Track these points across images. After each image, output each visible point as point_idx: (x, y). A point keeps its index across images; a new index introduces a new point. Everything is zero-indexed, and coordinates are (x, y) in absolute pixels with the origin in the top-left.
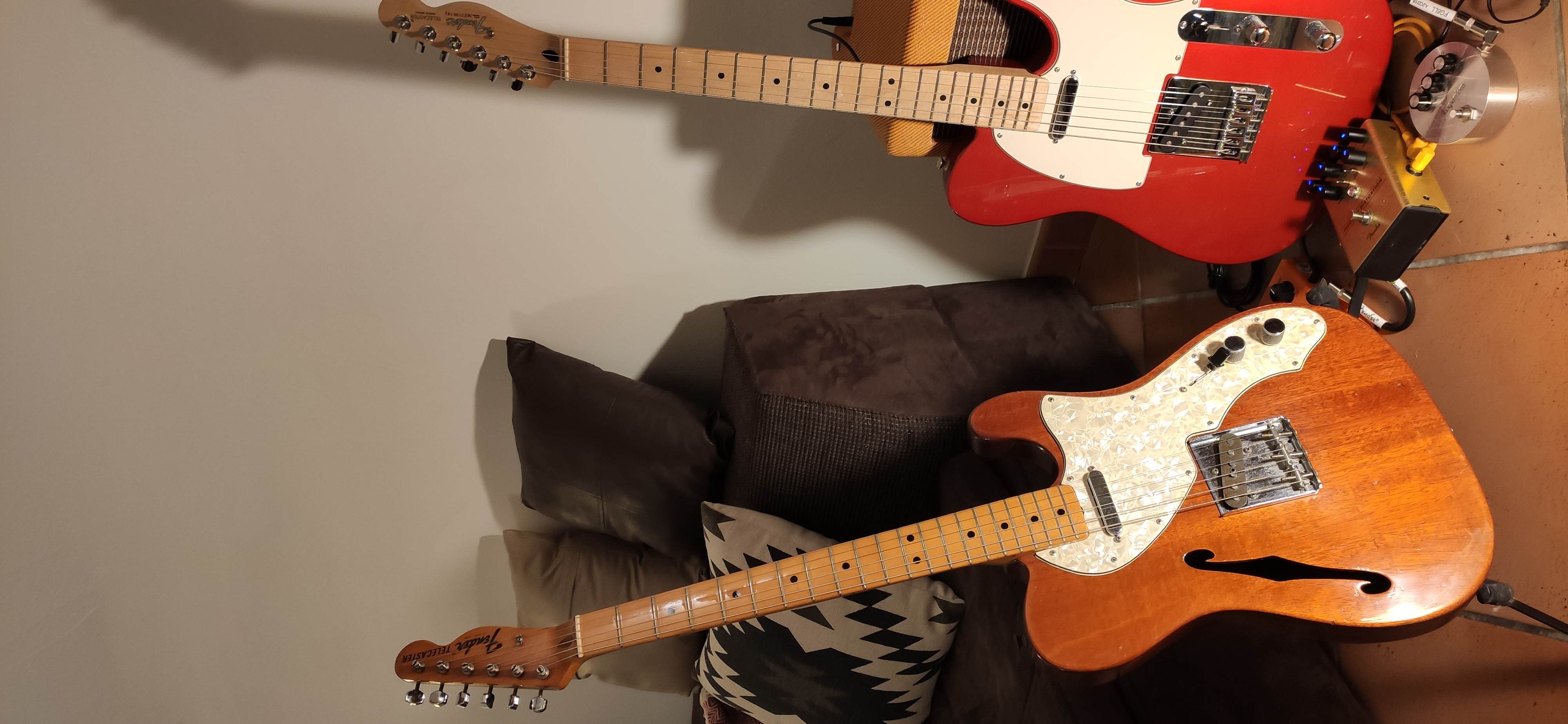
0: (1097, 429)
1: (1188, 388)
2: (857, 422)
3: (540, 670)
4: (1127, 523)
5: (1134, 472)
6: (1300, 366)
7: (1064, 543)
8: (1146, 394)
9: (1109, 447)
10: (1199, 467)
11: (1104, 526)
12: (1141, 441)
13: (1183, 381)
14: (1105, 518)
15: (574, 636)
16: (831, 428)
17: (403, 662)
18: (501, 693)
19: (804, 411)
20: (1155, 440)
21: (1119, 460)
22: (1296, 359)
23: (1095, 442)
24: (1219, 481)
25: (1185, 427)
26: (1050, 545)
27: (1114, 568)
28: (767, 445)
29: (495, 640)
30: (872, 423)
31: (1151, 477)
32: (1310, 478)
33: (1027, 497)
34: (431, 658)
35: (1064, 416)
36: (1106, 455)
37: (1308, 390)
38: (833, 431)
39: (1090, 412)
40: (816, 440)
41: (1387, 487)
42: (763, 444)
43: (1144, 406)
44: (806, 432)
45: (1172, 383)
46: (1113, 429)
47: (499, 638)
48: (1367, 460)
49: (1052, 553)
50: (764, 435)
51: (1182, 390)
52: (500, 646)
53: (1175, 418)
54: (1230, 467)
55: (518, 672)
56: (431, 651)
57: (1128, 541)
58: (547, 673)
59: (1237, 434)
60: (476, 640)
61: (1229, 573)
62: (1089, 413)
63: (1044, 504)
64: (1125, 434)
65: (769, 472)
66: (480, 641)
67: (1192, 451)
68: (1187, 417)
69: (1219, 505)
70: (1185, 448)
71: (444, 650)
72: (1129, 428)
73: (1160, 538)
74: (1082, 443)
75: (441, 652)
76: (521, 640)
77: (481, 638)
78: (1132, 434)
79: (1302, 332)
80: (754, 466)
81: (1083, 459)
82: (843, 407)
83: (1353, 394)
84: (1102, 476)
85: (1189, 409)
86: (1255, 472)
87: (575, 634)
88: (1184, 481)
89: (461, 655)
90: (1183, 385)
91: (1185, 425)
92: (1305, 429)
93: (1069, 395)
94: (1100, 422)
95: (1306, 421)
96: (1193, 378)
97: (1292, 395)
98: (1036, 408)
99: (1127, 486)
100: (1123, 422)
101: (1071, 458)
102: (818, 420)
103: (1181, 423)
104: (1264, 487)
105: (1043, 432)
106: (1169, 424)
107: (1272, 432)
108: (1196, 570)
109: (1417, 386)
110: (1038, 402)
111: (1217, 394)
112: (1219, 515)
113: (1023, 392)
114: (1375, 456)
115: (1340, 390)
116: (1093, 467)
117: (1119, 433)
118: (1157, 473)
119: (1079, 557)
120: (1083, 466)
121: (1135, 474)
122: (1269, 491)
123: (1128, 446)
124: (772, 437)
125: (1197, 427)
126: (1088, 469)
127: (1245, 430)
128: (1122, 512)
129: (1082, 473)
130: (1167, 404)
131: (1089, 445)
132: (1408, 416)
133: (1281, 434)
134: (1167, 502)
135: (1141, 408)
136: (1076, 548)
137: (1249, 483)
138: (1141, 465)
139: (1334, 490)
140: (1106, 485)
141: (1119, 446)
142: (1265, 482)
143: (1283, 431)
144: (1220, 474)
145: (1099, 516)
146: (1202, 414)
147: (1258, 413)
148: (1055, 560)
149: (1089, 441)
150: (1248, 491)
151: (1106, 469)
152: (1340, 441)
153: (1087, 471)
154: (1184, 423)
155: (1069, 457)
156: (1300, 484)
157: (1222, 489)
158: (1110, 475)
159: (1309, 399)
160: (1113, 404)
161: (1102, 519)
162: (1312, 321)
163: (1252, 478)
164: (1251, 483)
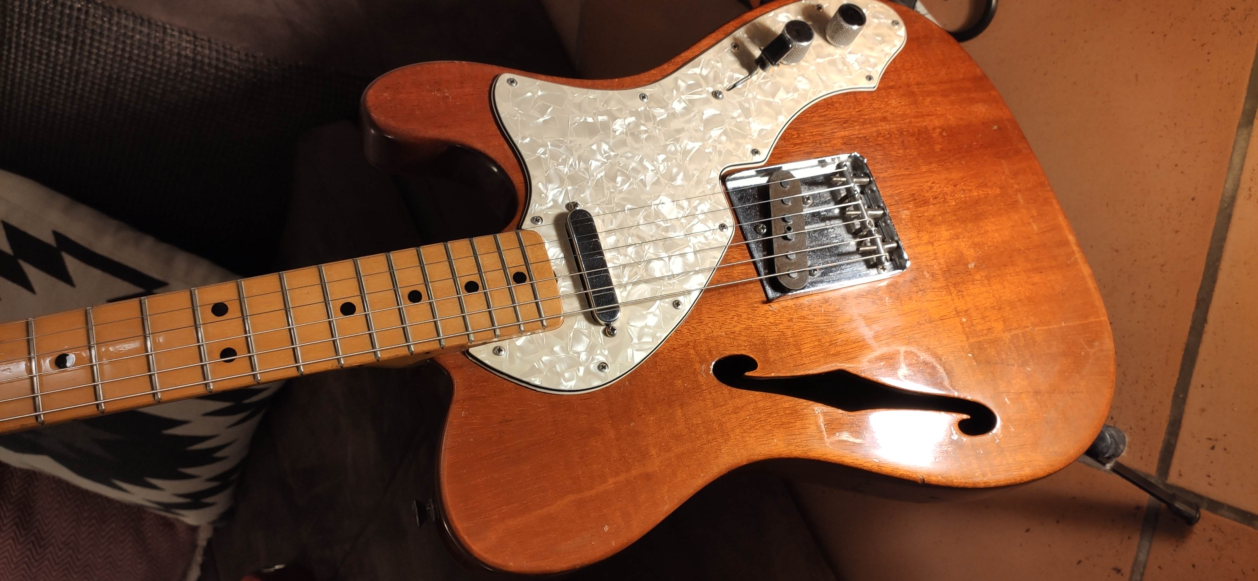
0: (585, 141)
1: (725, 93)
4: (625, 304)
5: (640, 218)
6: (873, 85)
7: (521, 333)
8: (664, 93)
9: (603, 174)
10: (738, 220)
11: (590, 307)
12: (654, 168)
13: (717, 81)
14: (594, 293)
20: (675, 170)
21: (617, 198)
22: (871, 72)
23: (581, 163)
24: (768, 247)
25: (720, 153)
26: (496, 336)
27: (602, 380)
30: (194, 53)
31: (667, 229)
32: (891, 251)
33: (459, 247)
35: (533, 112)
36: (599, 185)
37: (885, 119)
39: (574, 110)
40: (96, 67)
41: (985, 273)
43: (660, 113)
45: (702, 82)
46: (611, 144)
48: (960, 230)
49: (498, 351)
51: (716, 94)
53: (707, 137)
54: (785, 224)
57: (628, 335)
59: (796, 174)
61: (777, 396)
62: (573, 113)
63: (489, 261)
64: (630, 155)
67: (728, 194)
68: (724, 138)
69: (765, 282)
70: (719, 187)
72: (636, 146)
73: (677, 331)
74: (560, 160)
78: (640, 156)
79: (878, 35)
81: (560, 189)
83: (941, 134)
84: (592, 220)
85: (727, 127)
86: (816, 235)
88: (716, 240)
90: (719, 87)
91: (719, 150)
92: (883, 175)
93: (541, 80)
94: (592, 130)
95: (882, 165)
96: (731, 78)
97: (864, 123)
98: (487, 93)
99: (630, 241)
100: (626, 134)
101: (540, 185)
102: (101, 34)
103: (715, 148)
104: (828, 259)
105: (496, 135)
106: (697, 145)
107: (842, 174)
108: (729, 388)
109: (1016, 132)
110: (490, 82)
111: (766, 109)
112: (765, 299)
113: (464, 62)
114: (970, 225)
115: (925, 124)
116: (576, 205)
117: (620, 151)
118: (676, 223)
119: (545, 358)
120: (560, 200)
121: (642, 222)
122: (835, 266)
123: (633, 175)
124: (17, 48)
125: (736, 156)
126: (568, 206)
127: (804, 168)
128: (621, 286)
129: (557, 211)
130: (692, 114)
131: (571, 165)
132: (1007, 172)
133: (855, 180)
134: (690, 272)
135: (656, 115)
136: (540, 342)
137: (809, 252)
138: (653, 208)
139: (922, 271)
140: (596, 236)
141: (619, 173)
142: (829, 251)
143: (855, 176)
144: (769, 233)
145: (582, 289)
146: (744, 137)
147: (820, 144)
148: (501, 363)
149: (571, 160)
150: (809, 263)
151: (597, 210)
152: (925, 198)
153: (565, 210)
154: (719, 146)
155: (537, 184)
156: (879, 259)
157: (773, 258)
158: (603, 221)
159: (886, 133)
160: (613, 103)
161: (587, 294)
162: (890, 22)
163: (814, 243)
164: (812, 251)
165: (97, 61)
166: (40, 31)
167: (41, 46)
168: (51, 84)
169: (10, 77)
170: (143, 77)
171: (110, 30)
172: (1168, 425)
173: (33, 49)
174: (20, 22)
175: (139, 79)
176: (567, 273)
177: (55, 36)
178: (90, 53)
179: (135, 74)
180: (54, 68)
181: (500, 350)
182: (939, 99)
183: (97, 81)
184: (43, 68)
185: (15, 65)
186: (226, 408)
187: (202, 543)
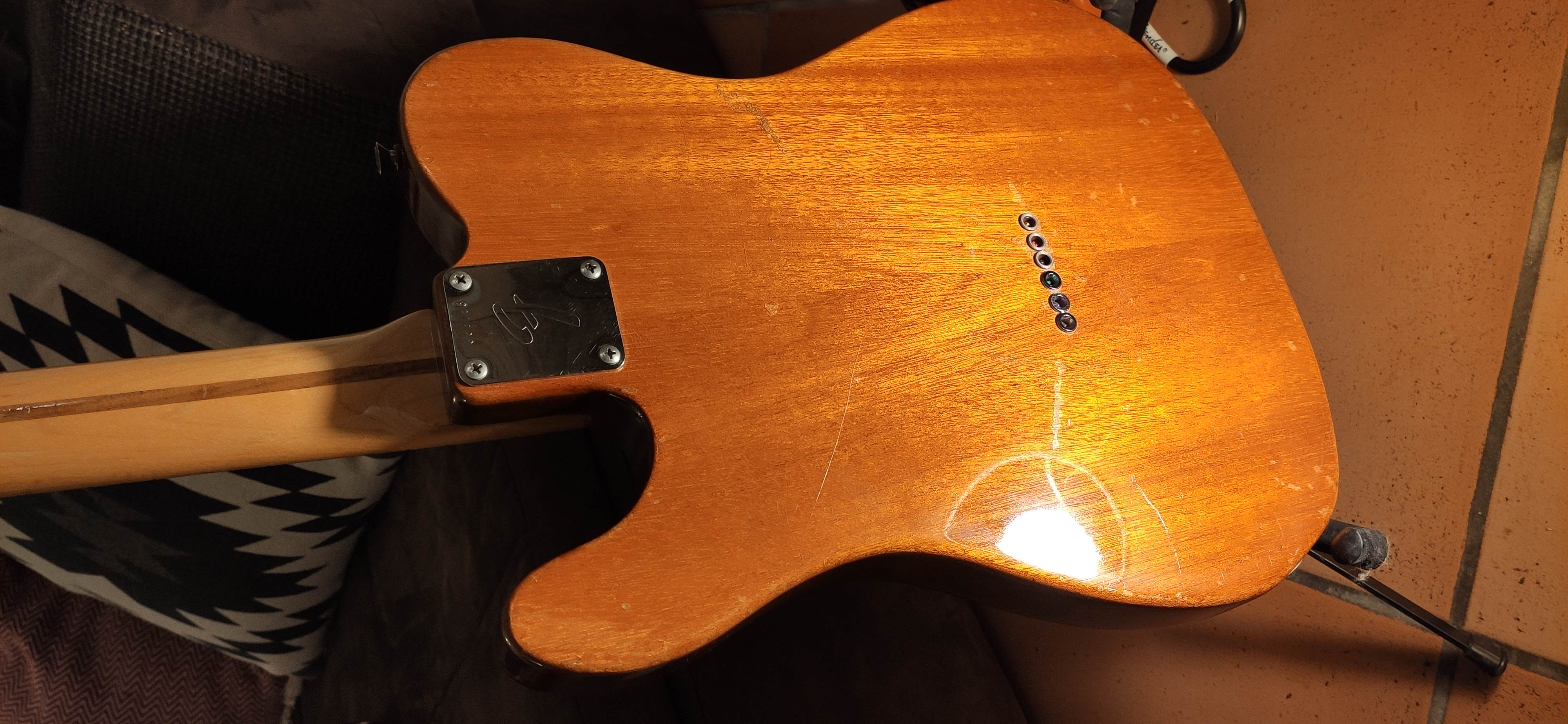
2: (258, 84)
16: (207, 86)
19: (153, 43)
38: (210, 92)
44: (155, 86)
165: (177, 100)
166: (113, 62)
167: (115, 80)
168: (126, 127)
170: (228, 119)
171: (191, 62)
172: (1464, 552)
173: (105, 85)
174: (92, 52)
175: (224, 121)
177: (130, 69)
178: (169, 89)
179: (219, 115)
180: (129, 108)
183: (177, 124)
184: (116, 107)
185: (86, 103)
186: (311, 522)
187: (290, 703)
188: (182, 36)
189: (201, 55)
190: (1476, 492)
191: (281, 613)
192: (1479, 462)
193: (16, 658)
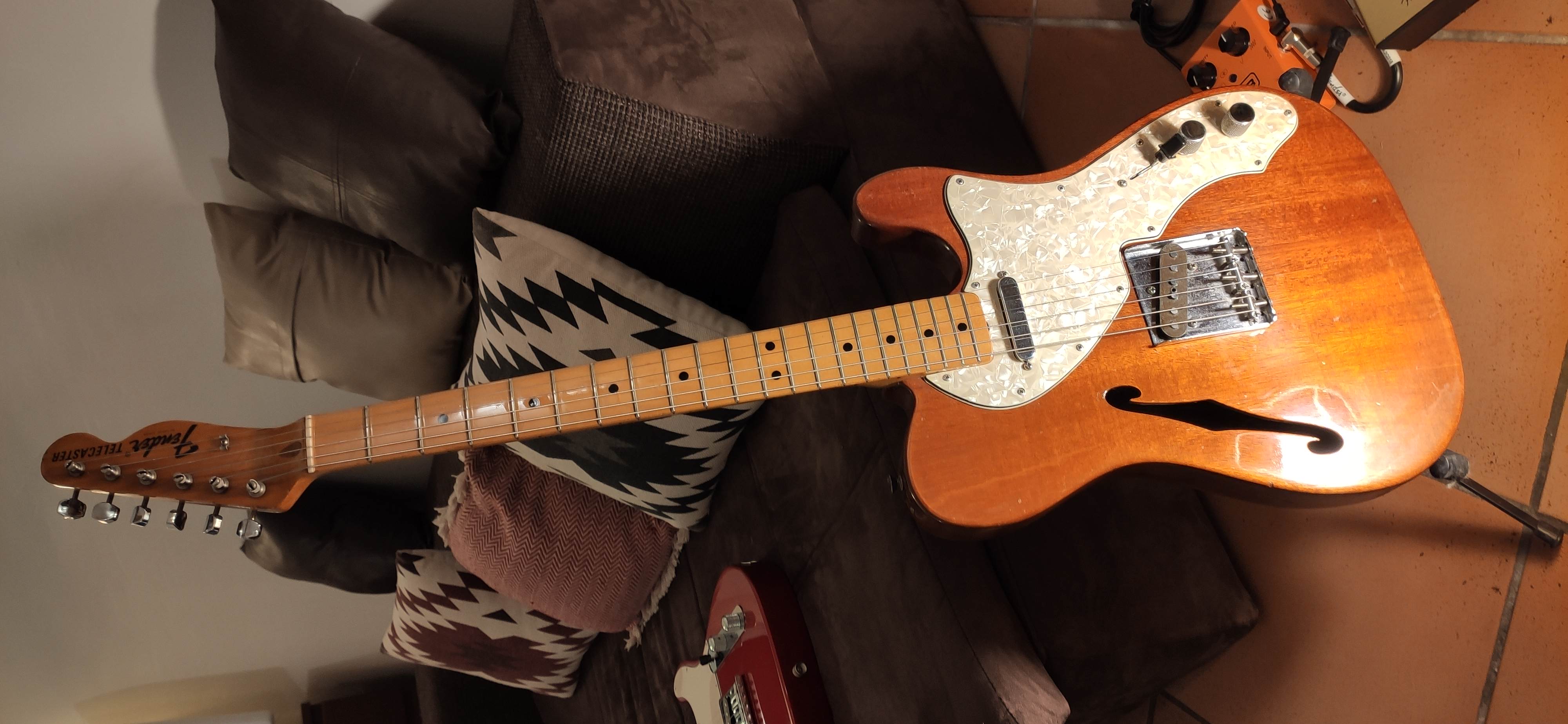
0: (1013, 225)
1: (1129, 182)
2: (685, 133)
3: (251, 486)
4: (1040, 347)
5: (1054, 282)
6: (1263, 167)
7: (962, 366)
8: (1078, 184)
9: (1026, 249)
10: (1133, 284)
11: (1013, 348)
12: (1066, 244)
13: (1123, 172)
14: (1016, 338)
15: (302, 445)
16: (652, 137)
17: (53, 461)
18: (197, 512)
19: (618, 111)
20: (1083, 245)
21: (1037, 267)
22: (1261, 157)
23: (1010, 241)
24: (1156, 304)
25: (1121, 230)
26: (945, 368)
27: (1019, 401)
28: (565, 147)
29: (188, 440)
30: (704, 137)
31: (1074, 291)
32: (1262, 308)
33: (920, 305)
34: (95, 459)
35: (975, 204)
36: (1023, 258)
37: (1270, 197)
38: (654, 141)
39: (1006, 201)
40: (630, 150)
41: (1348, 325)
42: (559, 144)
43: (1074, 200)
44: (618, 138)
45: (1110, 174)
46: (1033, 226)
47: (193, 439)
48: (1329, 290)
49: (946, 378)
50: (562, 133)
51: (1121, 183)
52: (195, 448)
53: (1111, 218)
54: (1170, 286)
55: (219, 486)
56: (94, 449)
57: (1040, 369)
58: (263, 490)
59: (1185, 246)
60: (160, 438)
61: (1157, 417)
62: (1005, 203)
63: (941, 315)
64: (1048, 234)
65: (564, 180)
66: (166, 440)
67: (1126, 263)
68: (1125, 218)
69: (1151, 331)
70: (1119, 258)
71: (113, 450)
72: (1053, 227)
73: (1080, 368)
74: (994, 240)
75: (109, 450)
76: (226, 442)
77: (168, 436)
78: (1056, 235)
79: (1269, 125)
80: (545, 169)
81: (994, 262)
82: (669, 111)
83: (1321, 208)
84: (1016, 285)
85: (1128, 209)
86: (1199, 295)
87: (304, 441)
88: (1114, 299)
89: (137, 457)
90: (1124, 177)
91: (1121, 229)
92: (1261, 245)
93: (982, 178)
94: (1019, 216)
95: (1263, 236)
96: (1135, 169)
97: (1250, 201)
98: (942, 190)
99: (1045, 300)
100: (1046, 218)
101: (979, 259)
102: (636, 125)
103: (1117, 226)
104: (1207, 314)
105: (947, 222)
106: (1102, 225)
107: (1223, 246)
108: (1118, 409)
109: (1395, 204)
110: (944, 183)
111: (1163, 193)
112: (1151, 344)
113: (925, 168)
114: (1339, 286)
115: (1307, 200)
116: (1005, 273)
117: (1040, 232)
118: (1082, 286)
119: (979, 384)
120: (993, 270)
121: (1055, 285)
122: (1213, 319)
123: (1050, 249)
124: (573, 137)
125: (1135, 232)
126: (999, 274)
127: (1191, 241)
128: (1036, 333)
129: (990, 278)
130: (1101, 200)
131: (1003, 243)
132: (1381, 239)
133: (1234, 250)
134: (1091, 323)
135: (1071, 202)
136: (976, 372)
137: (1191, 308)
138: (1064, 275)
139: (1290, 324)
140: (1019, 297)
141: (1039, 249)
142: (1209, 308)
143: (1237, 246)
144: (1157, 294)
145: (1008, 335)
146: (1143, 217)
147: (1209, 220)
148: (949, 386)
149: (1003, 239)
150: (1189, 317)
151: (1021, 277)
152: (1300, 263)
153: (997, 277)
154: (1121, 225)
155: (976, 258)
156: (1249, 314)
157: (1159, 313)
158: (1025, 285)
159: (1270, 209)
160: (1036, 194)
161: (1011, 339)
162: (1283, 111)
163: (1195, 301)
164: (1193, 308)
165: (631, 146)
166: (591, 124)
167: (591, 135)
168: (595, 163)
169: (564, 158)
170: (664, 157)
171: (643, 122)
172: (1541, 461)
173: (585, 137)
174: (578, 118)
175: (661, 158)
176: (997, 324)
177: (602, 128)
178: (627, 139)
179: (659, 155)
180: (598, 152)
181: (948, 377)
182: (1323, 177)
183: (629, 161)
184: (590, 151)
185: (569, 149)
186: (715, 425)
187: (678, 547)
188: (637, 105)
189: (649, 116)
190: (1549, 421)
191: (687, 486)
192: (1552, 401)
193: (492, 514)
